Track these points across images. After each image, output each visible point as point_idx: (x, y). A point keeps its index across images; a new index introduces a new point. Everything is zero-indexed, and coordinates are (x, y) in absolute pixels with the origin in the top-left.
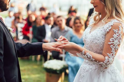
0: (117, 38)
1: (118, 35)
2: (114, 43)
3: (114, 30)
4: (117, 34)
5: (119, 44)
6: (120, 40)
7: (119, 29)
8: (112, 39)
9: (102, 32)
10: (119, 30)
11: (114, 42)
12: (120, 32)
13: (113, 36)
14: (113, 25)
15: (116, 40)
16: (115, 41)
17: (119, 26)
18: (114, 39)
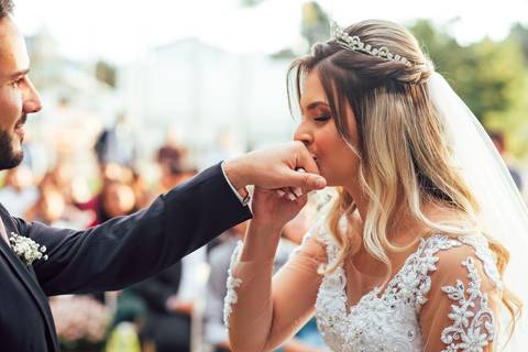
0: (470, 319)
1: (473, 305)
2: (461, 346)
3: (444, 289)
4: (466, 303)
5: (486, 343)
6: (487, 323)
7: (469, 276)
8: (451, 333)
9: (398, 312)
10: (470, 279)
11: (460, 341)
12: (475, 290)
13: (451, 316)
14: (433, 268)
15: (470, 331)
16: (464, 337)
17: (464, 263)
18: (461, 331)
